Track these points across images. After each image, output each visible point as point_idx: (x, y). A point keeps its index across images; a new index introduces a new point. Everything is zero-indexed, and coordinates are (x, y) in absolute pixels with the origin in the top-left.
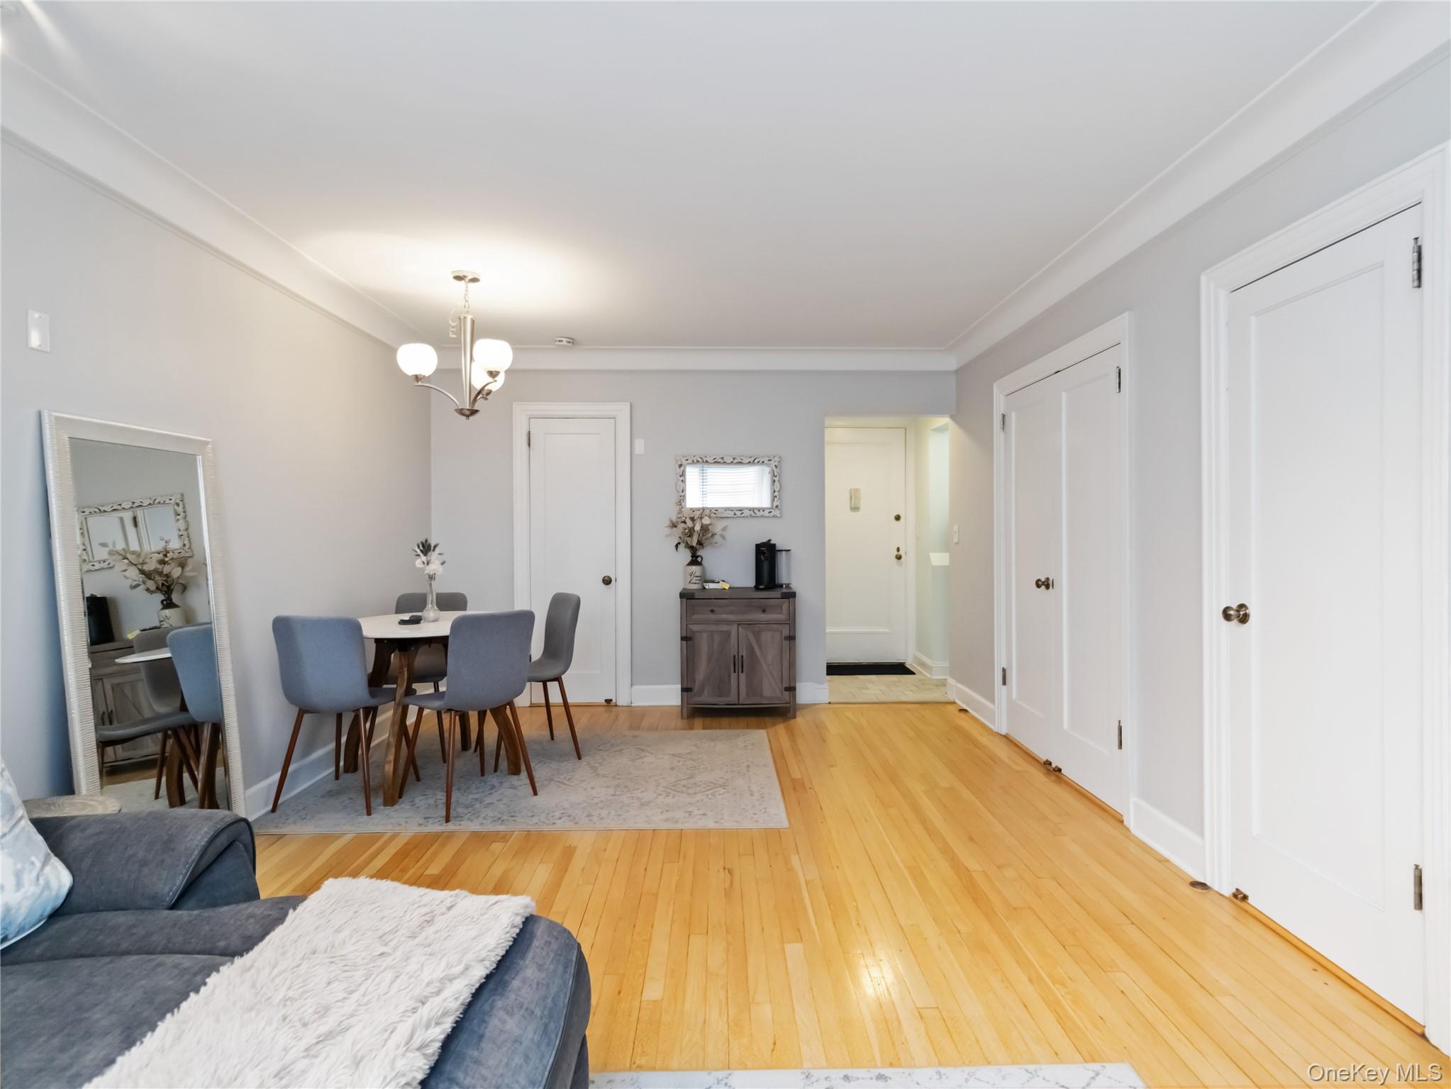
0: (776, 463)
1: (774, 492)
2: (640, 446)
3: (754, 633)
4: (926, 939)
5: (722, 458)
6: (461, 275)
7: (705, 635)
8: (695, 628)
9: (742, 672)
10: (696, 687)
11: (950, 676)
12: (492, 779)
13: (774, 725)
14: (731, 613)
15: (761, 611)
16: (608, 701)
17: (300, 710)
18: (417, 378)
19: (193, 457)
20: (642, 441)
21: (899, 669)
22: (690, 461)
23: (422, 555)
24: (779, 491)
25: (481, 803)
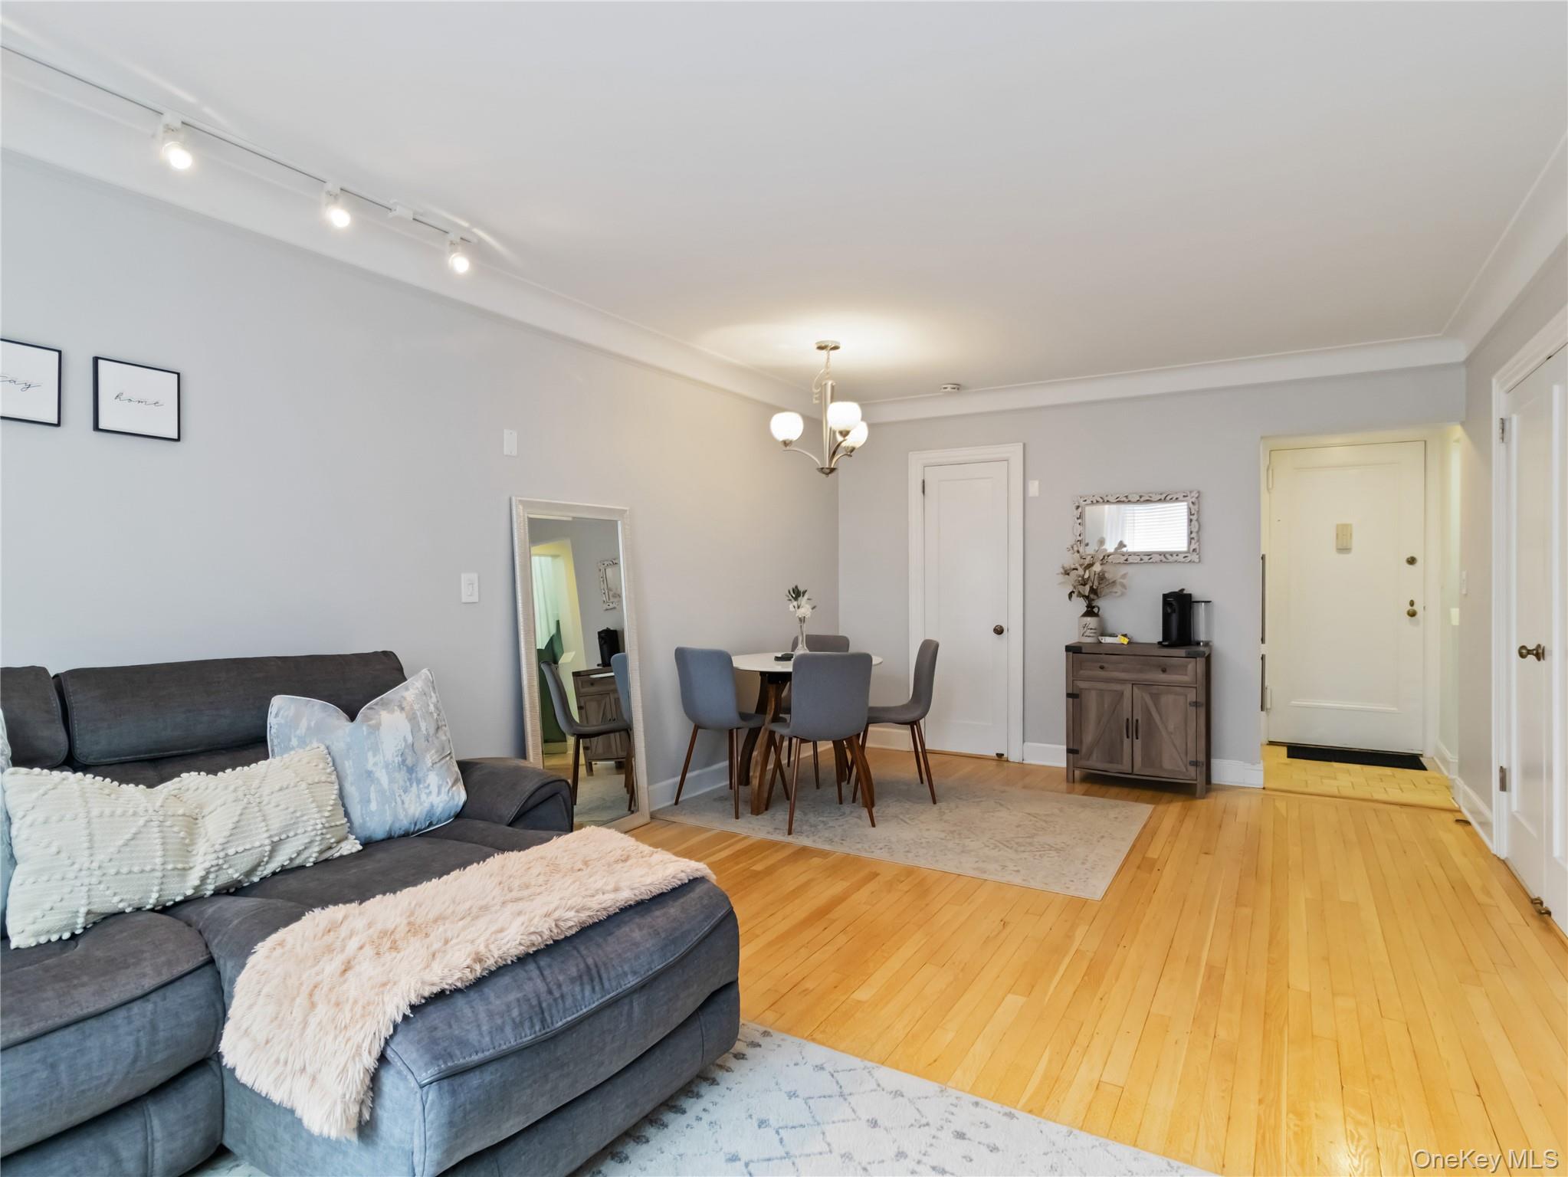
0: (1194, 500)
1: (1191, 533)
2: (1034, 488)
3: (1152, 695)
4: (1167, 1031)
5: (1127, 497)
6: (823, 345)
7: (1093, 693)
8: (1082, 685)
9: (1137, 738)
10: (1084, 750)
11: (1460, 776)
12: (846, 808)
13: (1170, 802)
14: (1124, 671)
15: (1161, 672)
16: (1000, 755)
17: (695, 726)
18: (786, 443)
19: (613, 525)
20: (1036, 483)
21: (1411, 762)
22: (1089, 502)
23: (793, 600)
24: (1198, 532)
25: (825, 825)
